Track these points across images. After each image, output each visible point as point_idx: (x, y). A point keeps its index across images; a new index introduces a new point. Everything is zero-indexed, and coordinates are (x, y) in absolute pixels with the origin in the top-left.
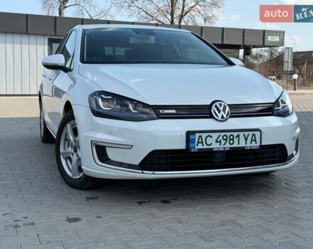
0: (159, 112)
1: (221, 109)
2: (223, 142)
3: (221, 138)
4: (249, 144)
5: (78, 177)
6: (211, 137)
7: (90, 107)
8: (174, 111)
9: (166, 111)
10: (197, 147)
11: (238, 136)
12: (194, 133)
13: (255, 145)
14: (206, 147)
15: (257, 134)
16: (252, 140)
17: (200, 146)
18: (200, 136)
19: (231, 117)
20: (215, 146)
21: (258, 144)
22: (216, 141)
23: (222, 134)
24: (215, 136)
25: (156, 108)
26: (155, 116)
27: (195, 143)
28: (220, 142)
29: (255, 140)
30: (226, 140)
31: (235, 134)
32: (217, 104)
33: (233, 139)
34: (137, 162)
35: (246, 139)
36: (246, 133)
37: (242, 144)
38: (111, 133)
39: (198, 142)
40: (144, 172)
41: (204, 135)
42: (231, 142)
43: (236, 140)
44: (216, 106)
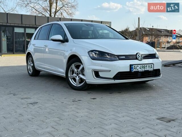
0: (119, 57)
1: (140, 56)
2: (142, 68)
3: (141, 67)
4: (150, 69)
5: (79, 86)
6: (138, 66)
7: (90, 56)
8: (124, 57)
9: (122, 57)
10: (134, 71)
11: (147, 66)
12: (133, 65)
13: (152, 69)
14: (136, 70)
15: (152, 65)
16: (151, 68)
17: (135, 70)
18: (135, 66)
19: (143, 59)
20: (140, 70)
21: (153, 69)
22: (140, 68)
23: (142, 65)
24: (139, 66)
25: (118, 56)
26: (118, 59)
27: (133, 69)
28: (141, 68)
29: (152, 67)
30: (143, 67)
31: (146, 65)
32: (138, 54)
33: (145, 67)
34: (112, 77)
35: (149, 67)
36: (149, 65)
37: (148, 69)
38: (101, 66)
39: (134, 69)
40: (115, 80)
41: (136, 66)
42: (145, 68)
43: (146, 67)
44: (138, 55)
